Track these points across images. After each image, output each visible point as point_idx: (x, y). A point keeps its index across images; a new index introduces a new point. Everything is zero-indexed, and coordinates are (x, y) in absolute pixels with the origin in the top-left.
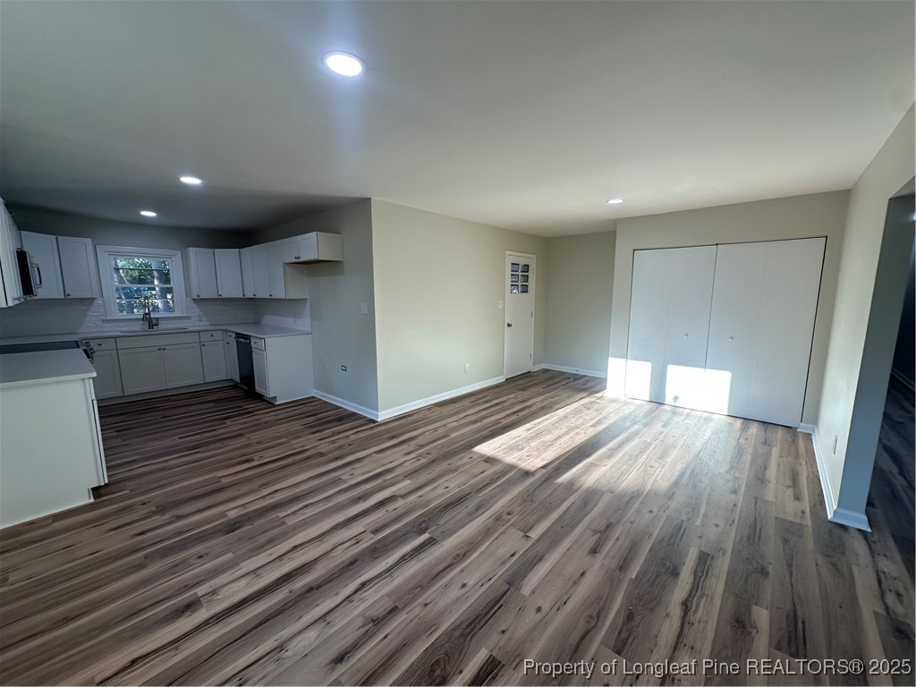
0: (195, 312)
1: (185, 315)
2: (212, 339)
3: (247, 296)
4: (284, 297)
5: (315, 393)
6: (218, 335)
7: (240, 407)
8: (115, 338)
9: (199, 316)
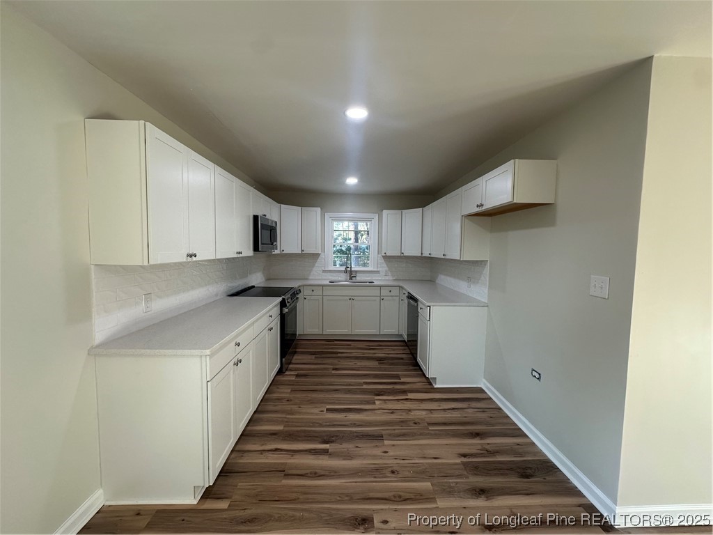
0: (383, 267)
1: (376, 270)
2: (390, 294)
3: (424, 255)
4: (458, 258)
5: (483, 384)
6: (395, 292)
7: (398, 377)
8: (323, 286)
9: (386, 271)
